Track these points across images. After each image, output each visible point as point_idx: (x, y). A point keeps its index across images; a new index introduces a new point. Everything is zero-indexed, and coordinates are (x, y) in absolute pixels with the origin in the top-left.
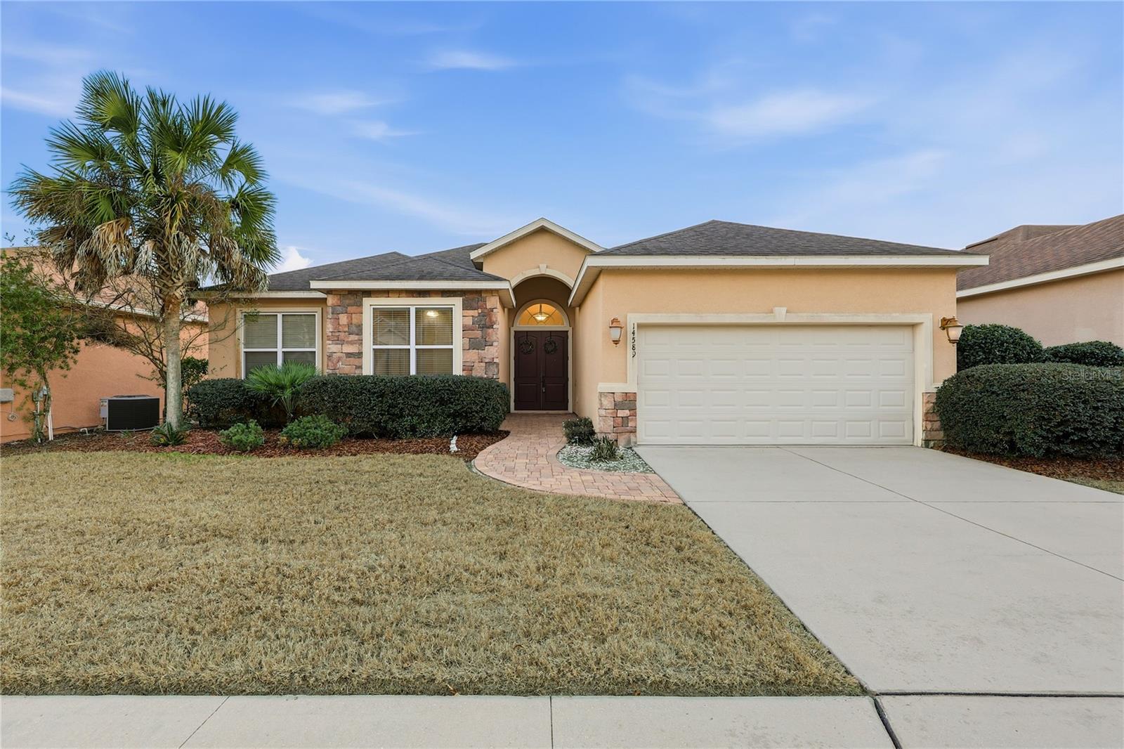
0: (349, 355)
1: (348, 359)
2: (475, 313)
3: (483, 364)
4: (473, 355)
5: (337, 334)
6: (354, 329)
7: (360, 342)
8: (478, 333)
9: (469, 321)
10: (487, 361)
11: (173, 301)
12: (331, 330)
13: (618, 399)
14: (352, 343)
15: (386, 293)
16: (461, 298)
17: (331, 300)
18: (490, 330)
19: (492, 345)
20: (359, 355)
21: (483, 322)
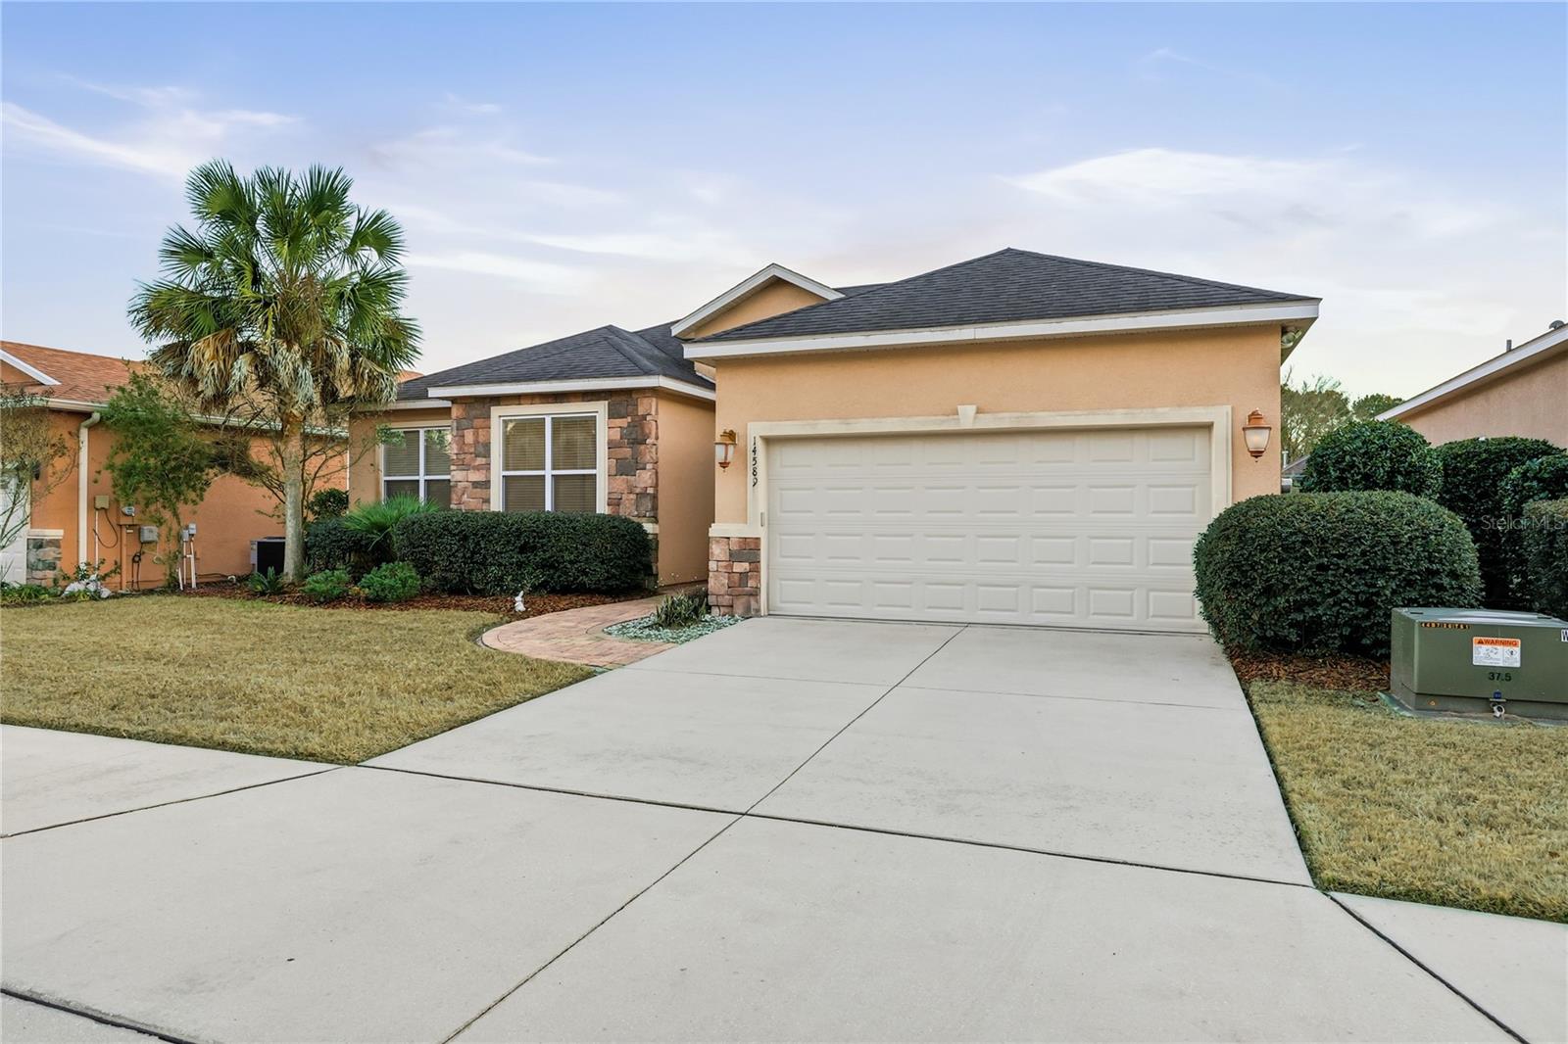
0: (476, 484)
1: (475, 490)
2: (624, 422)
3: (633, 496)
4: (621, 482)
5: (463, 456)
6: (481, 449)
7: (487, 467)
8: (627, 452)
9: (616, 435)
10: (638, 491)
11: (291, 420)
12: (456, 452)
13: (735, 547)
14: (478, 468)
15: (517, 399)
16: (607, 402)
17: (456, 412)
18: (642, 447)
19: (644, 469)
20: (486, 484)
21: (633, 436)
